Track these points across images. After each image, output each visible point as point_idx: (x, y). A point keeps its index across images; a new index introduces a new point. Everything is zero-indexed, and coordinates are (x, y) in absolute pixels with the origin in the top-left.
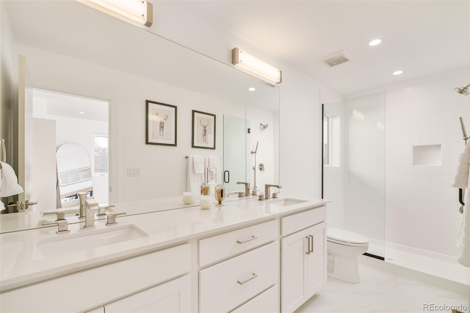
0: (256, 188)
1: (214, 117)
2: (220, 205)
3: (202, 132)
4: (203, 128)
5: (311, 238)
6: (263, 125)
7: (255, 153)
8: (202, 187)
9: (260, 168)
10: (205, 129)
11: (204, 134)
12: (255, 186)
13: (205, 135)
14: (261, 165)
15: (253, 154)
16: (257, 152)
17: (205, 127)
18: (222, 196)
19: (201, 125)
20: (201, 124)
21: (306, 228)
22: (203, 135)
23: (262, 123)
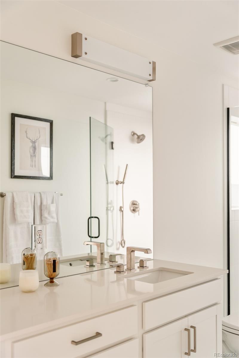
0: (124, 243)
1: (48, 124)
2: (51, 284)
3: (30, 152)
4: (31, 144)
5: (192, 330)
6: (137, 135)
7: (122, 184)
8: (24, 254)
9: (132, 209)
10: (34, 144)
11: (33, 155)
12: (123, 240)
13: (35, 156)
14: (135, 204)
15: (119, 185)
16: (125, 181)
17: (34, 142)
18: (54, 270)
19: (27, 139)
20: (27, 137)
21: (186, 316)
22: (31, 156)
23: (136, 132)
